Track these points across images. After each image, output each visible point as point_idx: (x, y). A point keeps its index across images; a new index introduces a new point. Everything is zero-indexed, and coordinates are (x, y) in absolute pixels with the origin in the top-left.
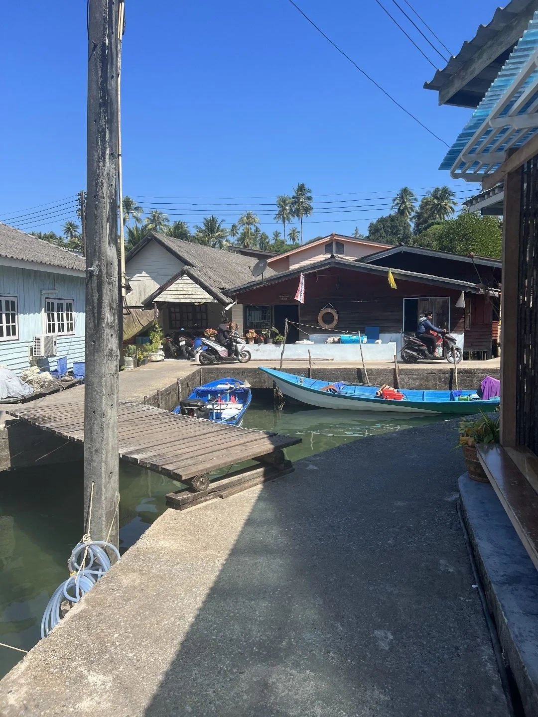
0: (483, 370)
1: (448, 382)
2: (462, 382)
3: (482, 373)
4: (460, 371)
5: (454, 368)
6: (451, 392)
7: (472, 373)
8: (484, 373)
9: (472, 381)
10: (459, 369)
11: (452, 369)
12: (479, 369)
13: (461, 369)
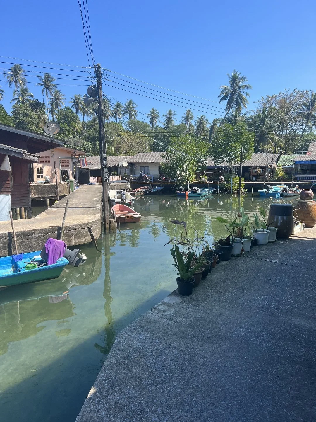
0: (41, 230)
1: (7, 246)
2: (21, 245)
3: (39, 233)
4: (18, 235)
5: (11, 231)
6: (13, 258)
7: (30, 234)
8: (41, 233)
9: (31, 242)
10: (17, 232)
11: (10, 234)
12: (37, 230)
13: (19, 232)
